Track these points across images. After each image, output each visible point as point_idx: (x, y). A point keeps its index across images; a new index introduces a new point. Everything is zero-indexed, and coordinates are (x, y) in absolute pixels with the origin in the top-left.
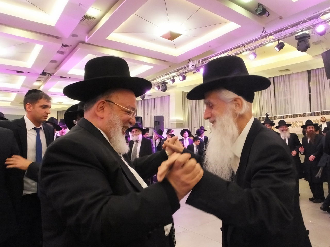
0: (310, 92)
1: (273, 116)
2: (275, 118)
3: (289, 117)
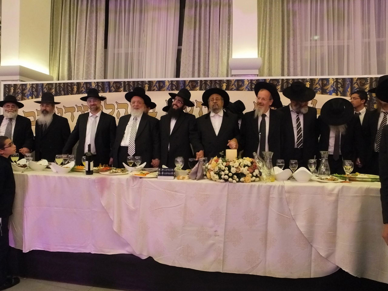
0: (180, 43)
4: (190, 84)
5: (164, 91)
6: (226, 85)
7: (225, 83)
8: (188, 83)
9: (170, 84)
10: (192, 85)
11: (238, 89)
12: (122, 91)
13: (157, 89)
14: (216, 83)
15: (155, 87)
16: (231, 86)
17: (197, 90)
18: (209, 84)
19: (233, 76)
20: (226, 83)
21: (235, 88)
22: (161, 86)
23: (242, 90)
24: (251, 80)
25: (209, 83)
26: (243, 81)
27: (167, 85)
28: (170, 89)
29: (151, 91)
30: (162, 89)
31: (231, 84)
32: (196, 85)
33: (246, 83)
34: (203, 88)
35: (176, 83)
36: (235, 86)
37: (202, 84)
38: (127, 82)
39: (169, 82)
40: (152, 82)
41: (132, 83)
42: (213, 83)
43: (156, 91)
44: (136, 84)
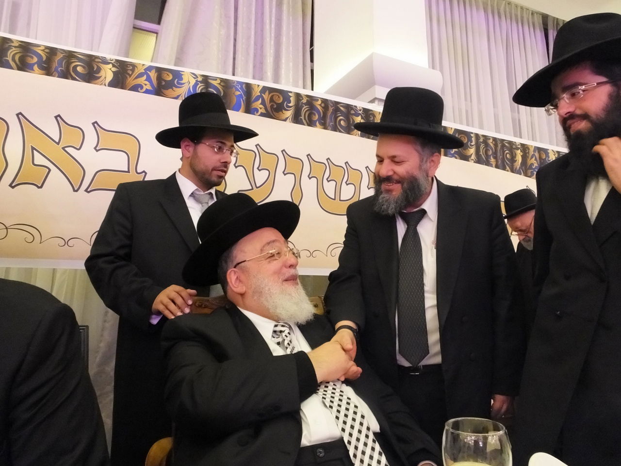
4: (266, 96)
5: (176, 98)
7: (360, 117)
8: (261, 92)
9: (199, 82)
10: (272, 100)
13: (149, 87)
15: (142, 81)
17: (285, 120)
18: (319, 107)
19: (376, 102)
22: (165, 81)
25: (320, 105)
27: (189, 82)
29: (123, 88)
30: (169, 92)
32: (283, 102)
34: (302, 117)
35: (219, 84)
37: (301, 104)
38: (20, 43)
39: (198, 77)
40: (134, 66)
41: (42, 48)
42: (331, 109)
43: (143, 92)
44: (60, 56)
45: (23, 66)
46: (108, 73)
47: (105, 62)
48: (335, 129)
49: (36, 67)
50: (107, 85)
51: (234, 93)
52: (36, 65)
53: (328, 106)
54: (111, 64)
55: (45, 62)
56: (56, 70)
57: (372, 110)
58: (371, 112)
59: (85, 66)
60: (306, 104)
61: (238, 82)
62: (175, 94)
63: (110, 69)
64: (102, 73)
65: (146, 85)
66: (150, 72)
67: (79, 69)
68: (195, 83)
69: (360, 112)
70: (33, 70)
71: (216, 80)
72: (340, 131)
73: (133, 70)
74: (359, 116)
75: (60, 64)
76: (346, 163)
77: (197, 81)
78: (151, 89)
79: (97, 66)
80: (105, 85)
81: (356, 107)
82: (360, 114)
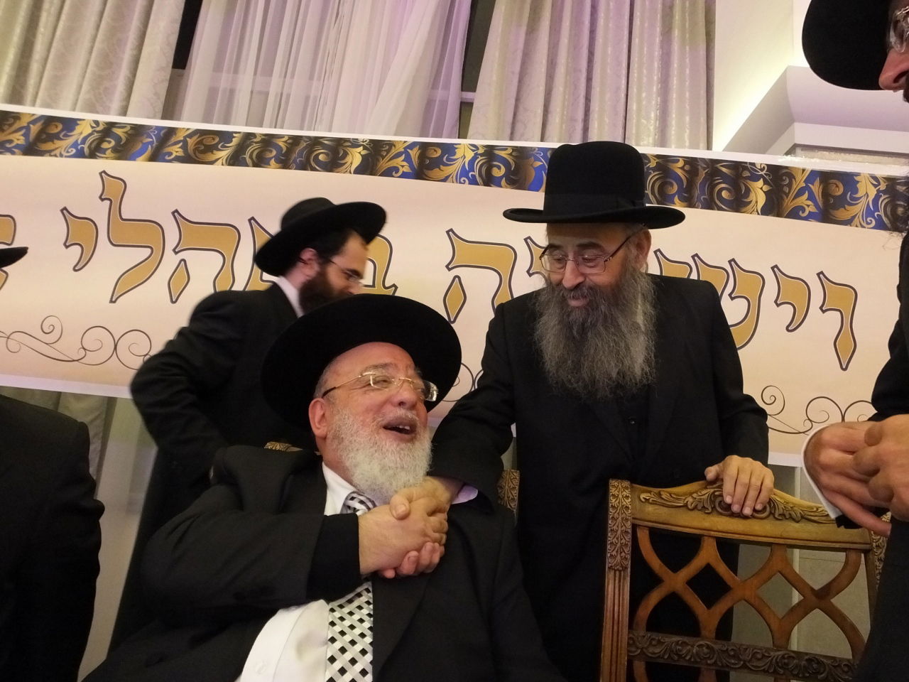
1: (30, 110)
2: (42, 131)
3: (224, 154)
5: (445, 180)
6: (766, 188)
7: (761, 182)
9: (480, 154)
11: (825, 215)
12: (220, 161)
13: (407, 169)
14: (717, 172)
15: (399, 162)
16: (792, 195)
18: (680, 172)
19: (798, 151)
20: (766, 182)
21: (812, 209)
22: (431, 159)
23: (848, 222)
24: (892, 181)
25: (682, 168)
26: (849, 180)
27: (464, 157)
28: (476, 173)
29: (372, 174)
30: (436, 172)
31: (790, 185)
33: (867, 191)
34: (648, 191)
35: (510, 154)
36: (811, 197)
37: (646, 170)
38: (263, 137)
39: (478, 148)
40: (391, 144)
41: (284, 139)
42: (702, 174)
43: (400, 177)
44: (303, 144)
45: (260, 162)
46: (355, 157)
47: (355, 143)
48: (709, 205)
49: (273, 162)
50: (352, 172)
51: (532, 165)
52: (273, 160)
53: (698, 170)
54: (361, 148)
55: (283, 155)
56: (295, 161)
57: (787, 168)
58: (787, 171)
59: (330, 153)
60: (654, 169)
61: (540, 149)
62: (443, 175)
63: (360, 153)
64: (349, 159)
65: (403, 166)
66: (411, 149)
67: (321, 157)
68: (473, 157)
69: (761, 173)
70: (270, 165)
71: (505, 149)
72: (720, 209)
73: (388, 151)
74: (760, 179)
75: (300, 155)
76: (732, 261)
77: (476, 154)
78: (410, 171)
79: (344, 151)
80: (350, 173)
81: (753, 164)
82: (762, 176)
